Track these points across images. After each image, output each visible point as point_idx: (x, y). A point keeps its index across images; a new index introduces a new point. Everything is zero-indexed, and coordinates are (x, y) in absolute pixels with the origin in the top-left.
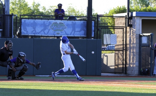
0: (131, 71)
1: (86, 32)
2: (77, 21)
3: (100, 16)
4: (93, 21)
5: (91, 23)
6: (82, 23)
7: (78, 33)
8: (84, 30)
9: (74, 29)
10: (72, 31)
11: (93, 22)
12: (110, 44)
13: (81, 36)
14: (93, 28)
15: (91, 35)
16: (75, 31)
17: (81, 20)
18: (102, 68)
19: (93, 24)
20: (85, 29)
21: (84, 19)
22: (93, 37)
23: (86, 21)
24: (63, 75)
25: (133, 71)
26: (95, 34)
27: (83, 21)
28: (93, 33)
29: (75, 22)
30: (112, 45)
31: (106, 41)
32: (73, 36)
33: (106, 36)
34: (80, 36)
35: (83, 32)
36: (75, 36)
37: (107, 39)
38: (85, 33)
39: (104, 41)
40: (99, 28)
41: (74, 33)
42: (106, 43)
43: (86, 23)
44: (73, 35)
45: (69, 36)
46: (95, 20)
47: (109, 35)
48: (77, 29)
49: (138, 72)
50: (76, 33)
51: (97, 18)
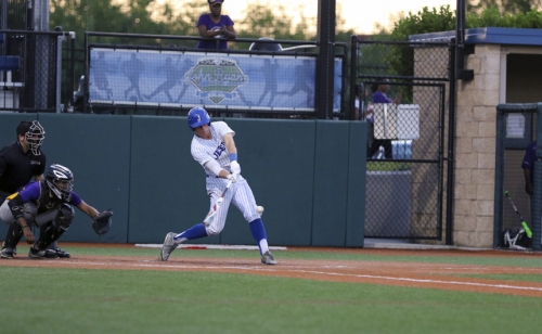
0: (467, 234)
1: (313, 95)
2: (284, 57)
3: (360, 42)
4: (337, 59)
5: (332, 63)
6: (301, 64)
7: (286, 97)
8: (306, 89)
9: (271, 86)
10: (266, 92)
11: (339, 61)
12: (397, 139)
13: (297, 109)
14: (338, 83)
15: (331, 108)
16: (274, 93)
17: (296, 54)
18: (366, 220)
19: (338, 68)
20: (312, 86)
21: (306, 49)
22: (336, 115)
23: (314, 59)
24: (230, 244)
25: (475, 234)
26: (342, 101)
28: (338, 99)
29: (276, 60)
31: (382, 128)
32: (269, 109)
33: (383, 111)
34: (291, 109)
35: (302, 96)
36: (275, 109)
37: (387, 121)
39: (376, 128)
41: (272, 99)
42: (382, 135)
43: (313, 65)
44: (269, 106)
45: (253, 108)
46: (346, 53)
47: (393, 108)
48: (281, 87)
49: (491, 236)
50: (277, 97)
51: (354, 49)
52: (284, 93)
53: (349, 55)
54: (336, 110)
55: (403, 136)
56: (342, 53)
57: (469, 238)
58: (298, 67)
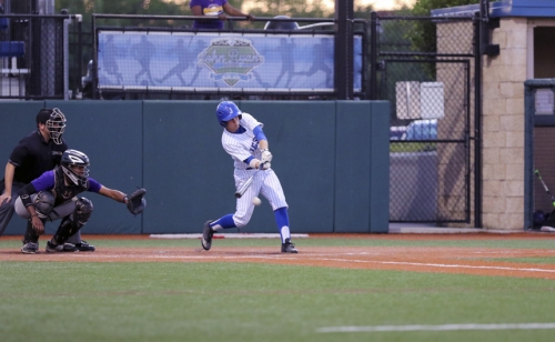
0: (496, 216)
1: (332, 75)
3: (380, 19)
4: (356, 37)
5: (351, 41)
6: (319, 42)
7: (304, 78)
8: (325, 69)
9: (288, 66)
10: (283, 73)
11: (358, 38)
12: (421, 119)
13: (316, 90)
14: (358, 60)
15: (351, 87)
16: (292, 74)
17: (313, 32)
18: (391, 204)
19: (358, 46)
20: (330, 65)
21: (324, 27)
22: (357, 95)
23: (332, 37)
25: (505, 216)
26: (363, 81)
28: (358, 79)
29: (292, 39)
30: (427, 122)
31: (405, 107)
32: (287, 90)
33: (405, 89)
34: (310, 90)
35: (321, 76)
36: (293, 90)
37: (410, 100)
38: (328, 80)
39: (398, 107)
40: (378, 61)
41: (289, 81)
42: (405, 114)
43: (332, 43)
44: (286, 87)
45: (270, 90)
46: (365, 30)
47: (416, 86)
48: (299, 67)
49: (522, 217)
50: (294, 78)
51: (374, 26)
52: (302, 73)
53: (369, 32)
54: (357, 89)
55: (428, 116)
56: (361, 30)
57: (498, 220)
58: (316, 46)
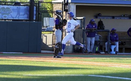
0: (66, 49)
1: (29, 16)
2: (22, 6)
3: (41, 3)
4: (34, 7)
5: (33, 8)
6: (26, 8)
7: (22, 16)
8: (27, 14)
9: (19, 13)
10: (17, 15)
11: (35, 7)
12: (49, 26)
13: (25, 19)
14: (35, 12)
15: (33, 18)
16: (19, 15)
17: (24, 5)
18: (42, 46)
19: (35, 9)
21: (27, 4)
22: (34, 20)
23: (29, 7)
24: (9, 52)
25: (68, 49)
26: (36, 17)
27: (26, 6)
28: (35, 17)
29: (20, 7)
30: (51, 27)
31: (45, 23)
32: (18, 19)
33: (46, 19)
34: (23, 19)
35: (26, 16)
36: (19, 19)
37: (47, 22)
38: (28, 17)
39: (44, 23)
40: (39, 12)
41: (19, 17)
42: (45, 25)
43: (29, 8)
44: (18, 18)
45: (14, 19)
46: (37, 5)
47: (48, 18)
48: (21, 13)
49: (72, 49)
50: (20, 16)
51: (39, 4)
52: (21, 15)
54: (34, 19)
55: (51, 25)
56: (36, 5)
57: (67, 50)
58: (25, 9)
